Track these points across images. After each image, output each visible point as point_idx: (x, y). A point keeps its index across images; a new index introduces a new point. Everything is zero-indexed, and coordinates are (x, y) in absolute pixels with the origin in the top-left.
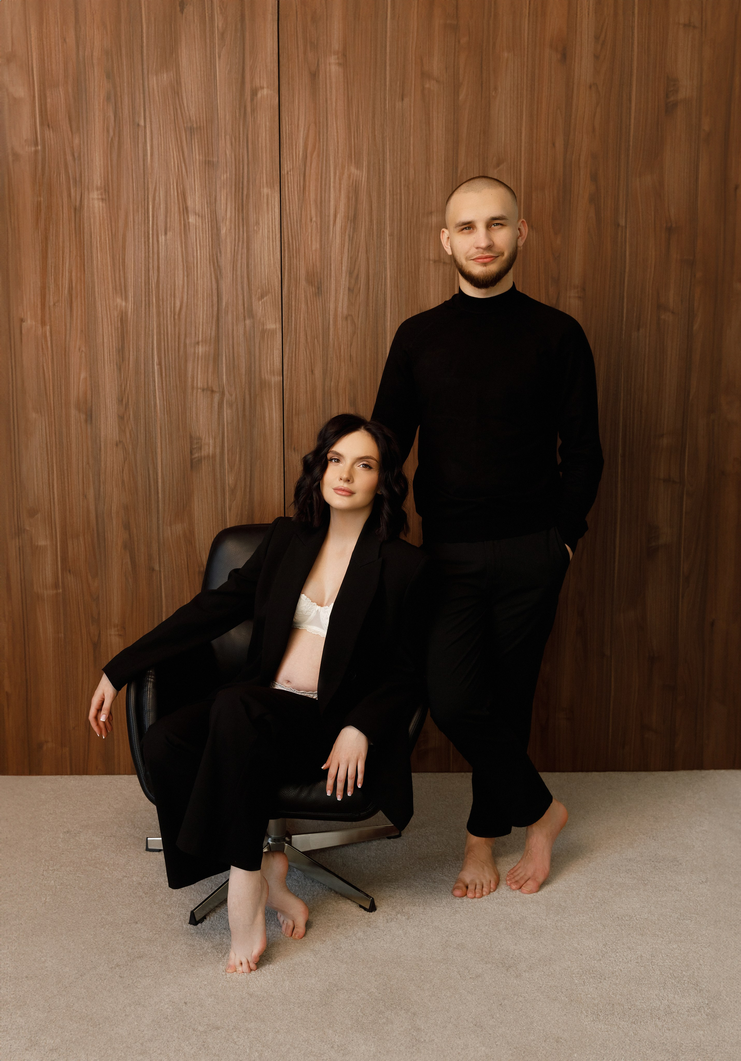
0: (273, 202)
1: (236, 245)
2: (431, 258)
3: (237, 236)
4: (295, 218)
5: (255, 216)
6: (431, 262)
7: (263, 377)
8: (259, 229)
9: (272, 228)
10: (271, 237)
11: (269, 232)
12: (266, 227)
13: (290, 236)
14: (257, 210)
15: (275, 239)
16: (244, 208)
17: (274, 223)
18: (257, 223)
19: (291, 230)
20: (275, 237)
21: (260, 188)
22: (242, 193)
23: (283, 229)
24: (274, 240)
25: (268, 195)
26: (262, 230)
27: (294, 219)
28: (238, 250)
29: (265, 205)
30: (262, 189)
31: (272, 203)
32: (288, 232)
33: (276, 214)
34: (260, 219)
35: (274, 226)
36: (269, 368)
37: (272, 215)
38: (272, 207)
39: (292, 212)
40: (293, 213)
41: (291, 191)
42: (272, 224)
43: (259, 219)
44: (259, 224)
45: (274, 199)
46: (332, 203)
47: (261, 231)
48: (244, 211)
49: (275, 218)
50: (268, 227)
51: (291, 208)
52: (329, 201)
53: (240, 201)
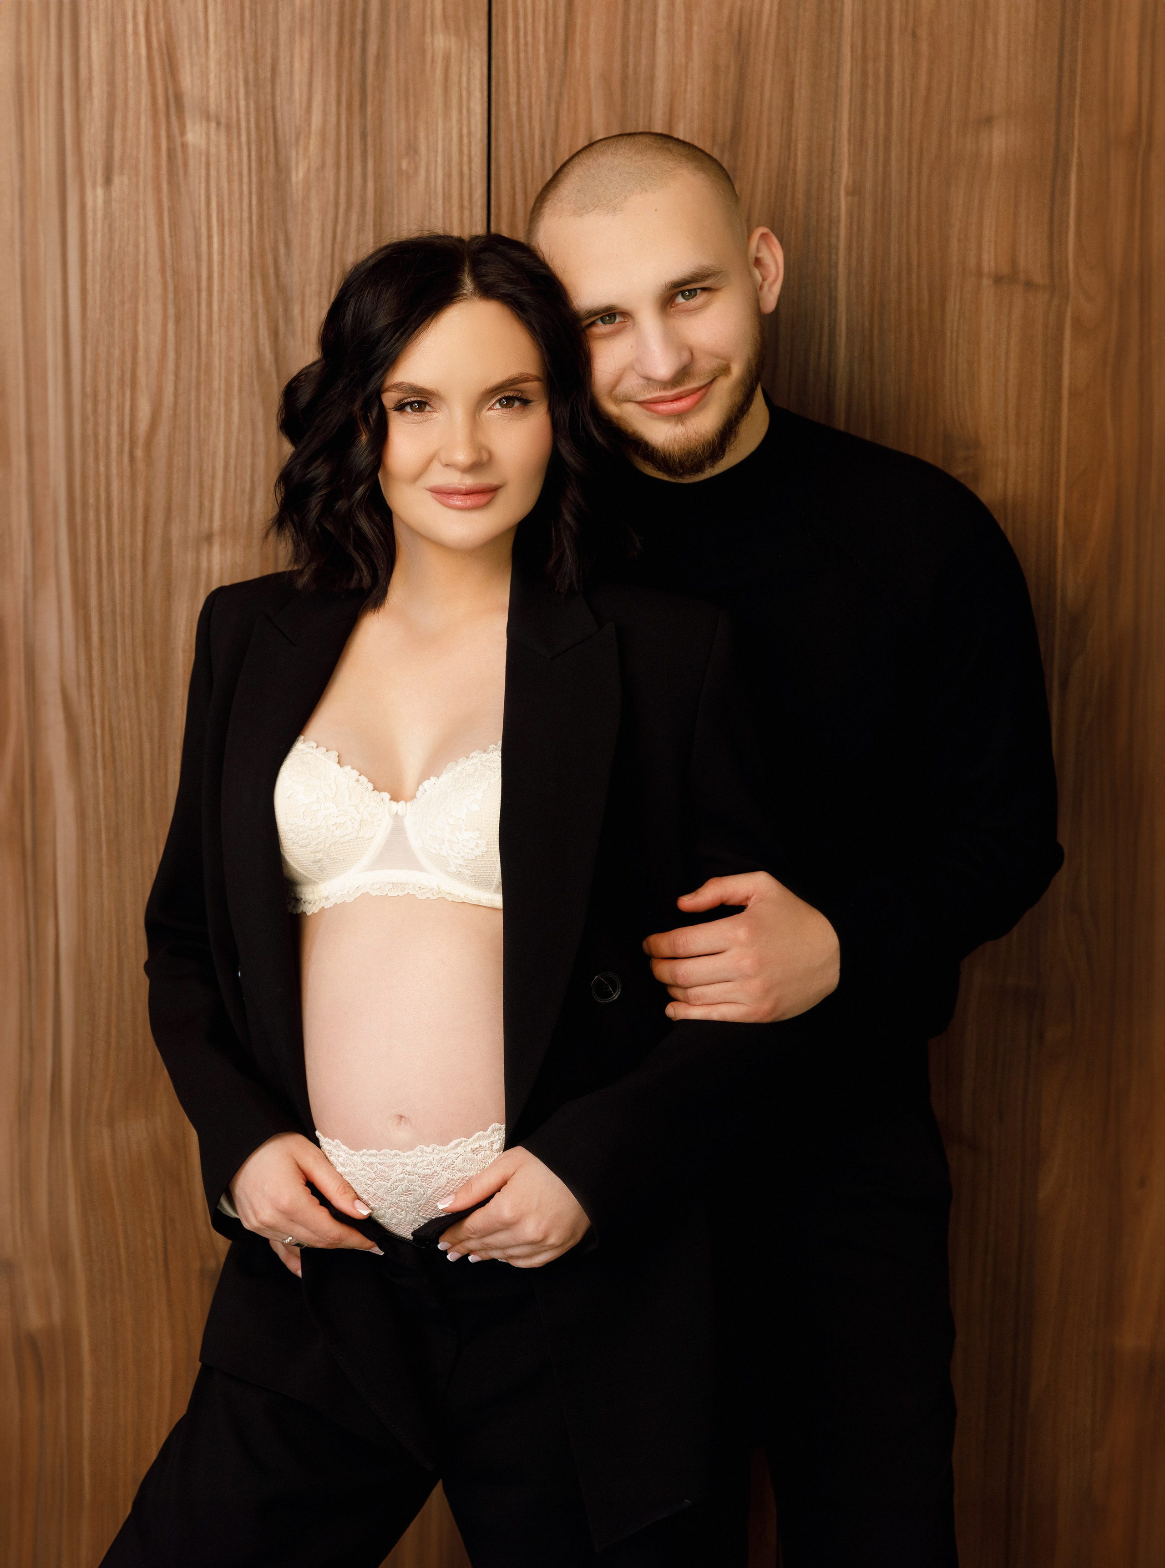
0: (464, 79)
1: (341, 219)
3: (343, 191)
4: (537, 132)
5: (403, 125)
8: (417, 169)
9: (461, 164)
10: (455, 193)
11: (448, 176)
12: (440, 159)
13: (519, 190)
14: (411, 107)
15: (470, 200)
16: (370, 98)
17: (465, 150)
18: (412, 149)
19: (524, 172)
21: (424, 33)
22: (364, 51)
23: (498, 167)
24: (466, 203)
25: (447, 58)
26: (428, 171)
27: (532, 136)
29: (438, 90)
30: (428, 39)
31: (460, 82)
32: (513, 179)
33: (473, 121)
34: (422, 135)
35: (465, 159)
37: (460, 121)
38: (461, 97)
39: (525, 114)
40: (530, 118)
41: (526, 44)
42: (461, 151)
43: (415, 136)
44: (416, 151)
45: (469, 69)
46: (661, 84)
47: (422, 172)
48: (369, 111)
49: (469, 133)
50: (448, 160)
51: (524, 101)
52: (652, 79)
53: (356, 76)
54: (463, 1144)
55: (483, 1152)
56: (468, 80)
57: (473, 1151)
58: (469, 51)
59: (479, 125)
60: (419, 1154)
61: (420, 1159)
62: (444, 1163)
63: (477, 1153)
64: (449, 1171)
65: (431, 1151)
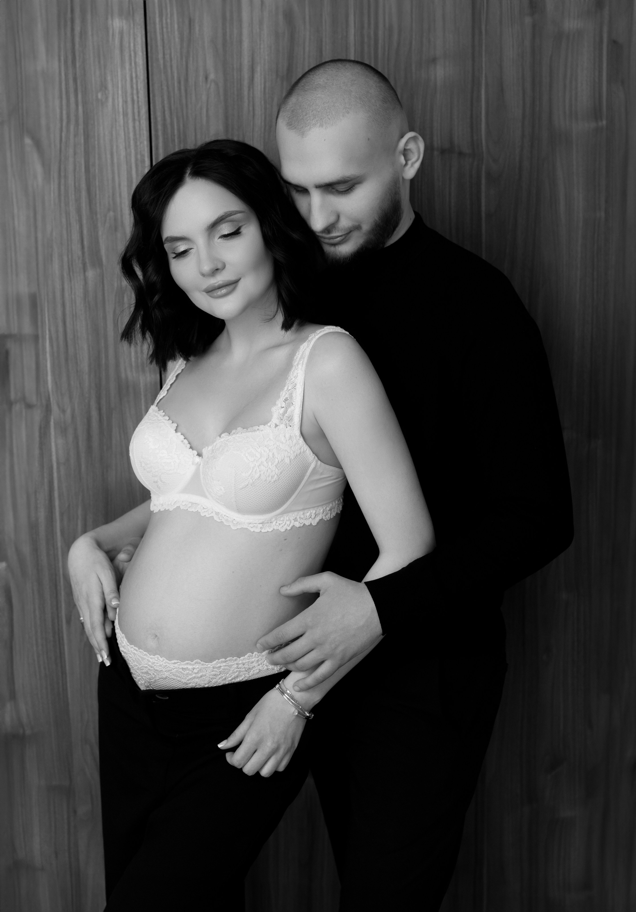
0: (132, 45)
1: (64, 129)
2: (435, 145)
3: (64, 112)
4: (176, 75)
5: (98, 73)
6: (436, 153)
7: (123, 375)
8: (107, 98)
9: (132, 94)
10: (130, 111)
11: (125, 102)
12: (120, 92)
13: (166, 109)
14: (102, 62)
15: (139, 115)
16: (77, 58)
17: (135, 86)
18: (103, 87)
19: (169, 98)
20: (139, 112)
21: (107, 19)
22: (73, 30)
23: (154, 96)
24: (136, 117)
25: (121, 33)
26: (113, 99)
27: (173, 77)
28: (68, 138)
29: (117, 52)
30: (110, 22)
31: (129, 47)
32: (163, 102)
33: (138, 69)
34: (109, 78)
35: (135, 92)
36: (133, 359)
37: (131, 70)
38: (130, 56)
39: (168, 64)
40: (171, 66)
41: (167, 23)
42: (132, 87)
43: (105, 79)
44: (106, 88)
45: (135, 39)
46: (246, 44)
47: (110, 100)
48: (78, 65)
49: (136, 76)
50: (125, 92)
51: (167, 57)
52: (240, 42)
53: (69, 45)
54: (178, 664)
55: (188, 671)
56: (134, 45)
57: (183, 669)
58: (134, 28)
59: (142, 71)
60: (156, 659)
61: (156, 662)
62: (167, 669)
63: (184, 671)
64: (168, 673)
65: (162, 660)
